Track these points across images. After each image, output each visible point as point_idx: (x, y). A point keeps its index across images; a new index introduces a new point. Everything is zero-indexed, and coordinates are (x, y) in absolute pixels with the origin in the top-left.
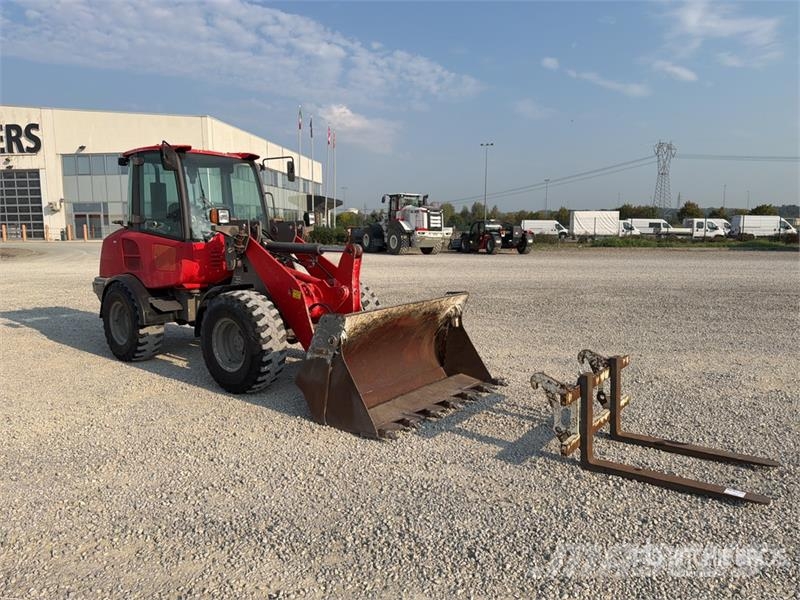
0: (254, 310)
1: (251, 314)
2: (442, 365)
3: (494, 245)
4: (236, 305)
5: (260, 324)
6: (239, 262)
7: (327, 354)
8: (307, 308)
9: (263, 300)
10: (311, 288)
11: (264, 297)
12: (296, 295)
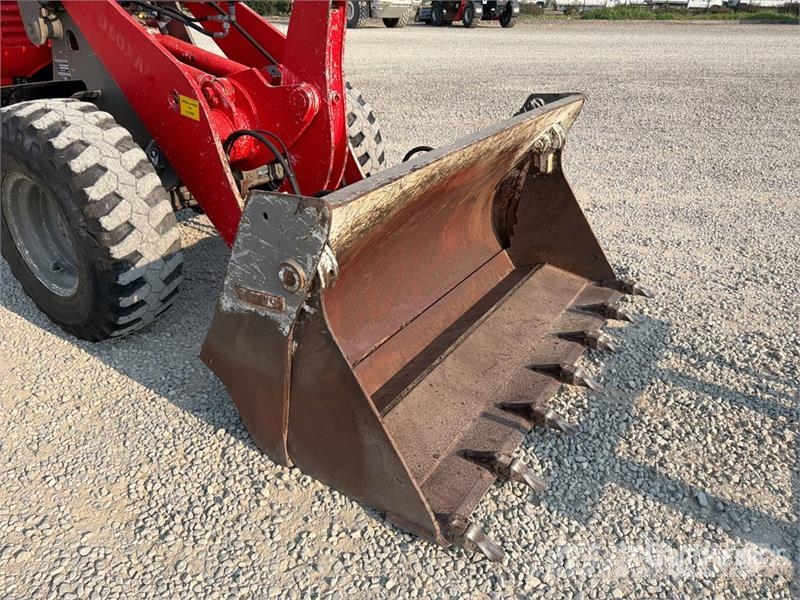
0: (75, 155)
1: (67, 168)
2: (505, 244)
3: (473, 15)
4: (28, 142)
5: (95, 193)
6: (57, 26)
7: (278, 308)
8: (219, 145)
9: (103, 125)
10: (226, 89)
11: (104, 115)
12: (189, 108)
